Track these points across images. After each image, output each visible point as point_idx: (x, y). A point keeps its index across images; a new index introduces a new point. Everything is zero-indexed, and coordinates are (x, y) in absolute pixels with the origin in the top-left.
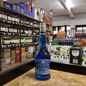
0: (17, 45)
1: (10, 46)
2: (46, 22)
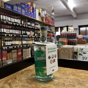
2: (48, 23)
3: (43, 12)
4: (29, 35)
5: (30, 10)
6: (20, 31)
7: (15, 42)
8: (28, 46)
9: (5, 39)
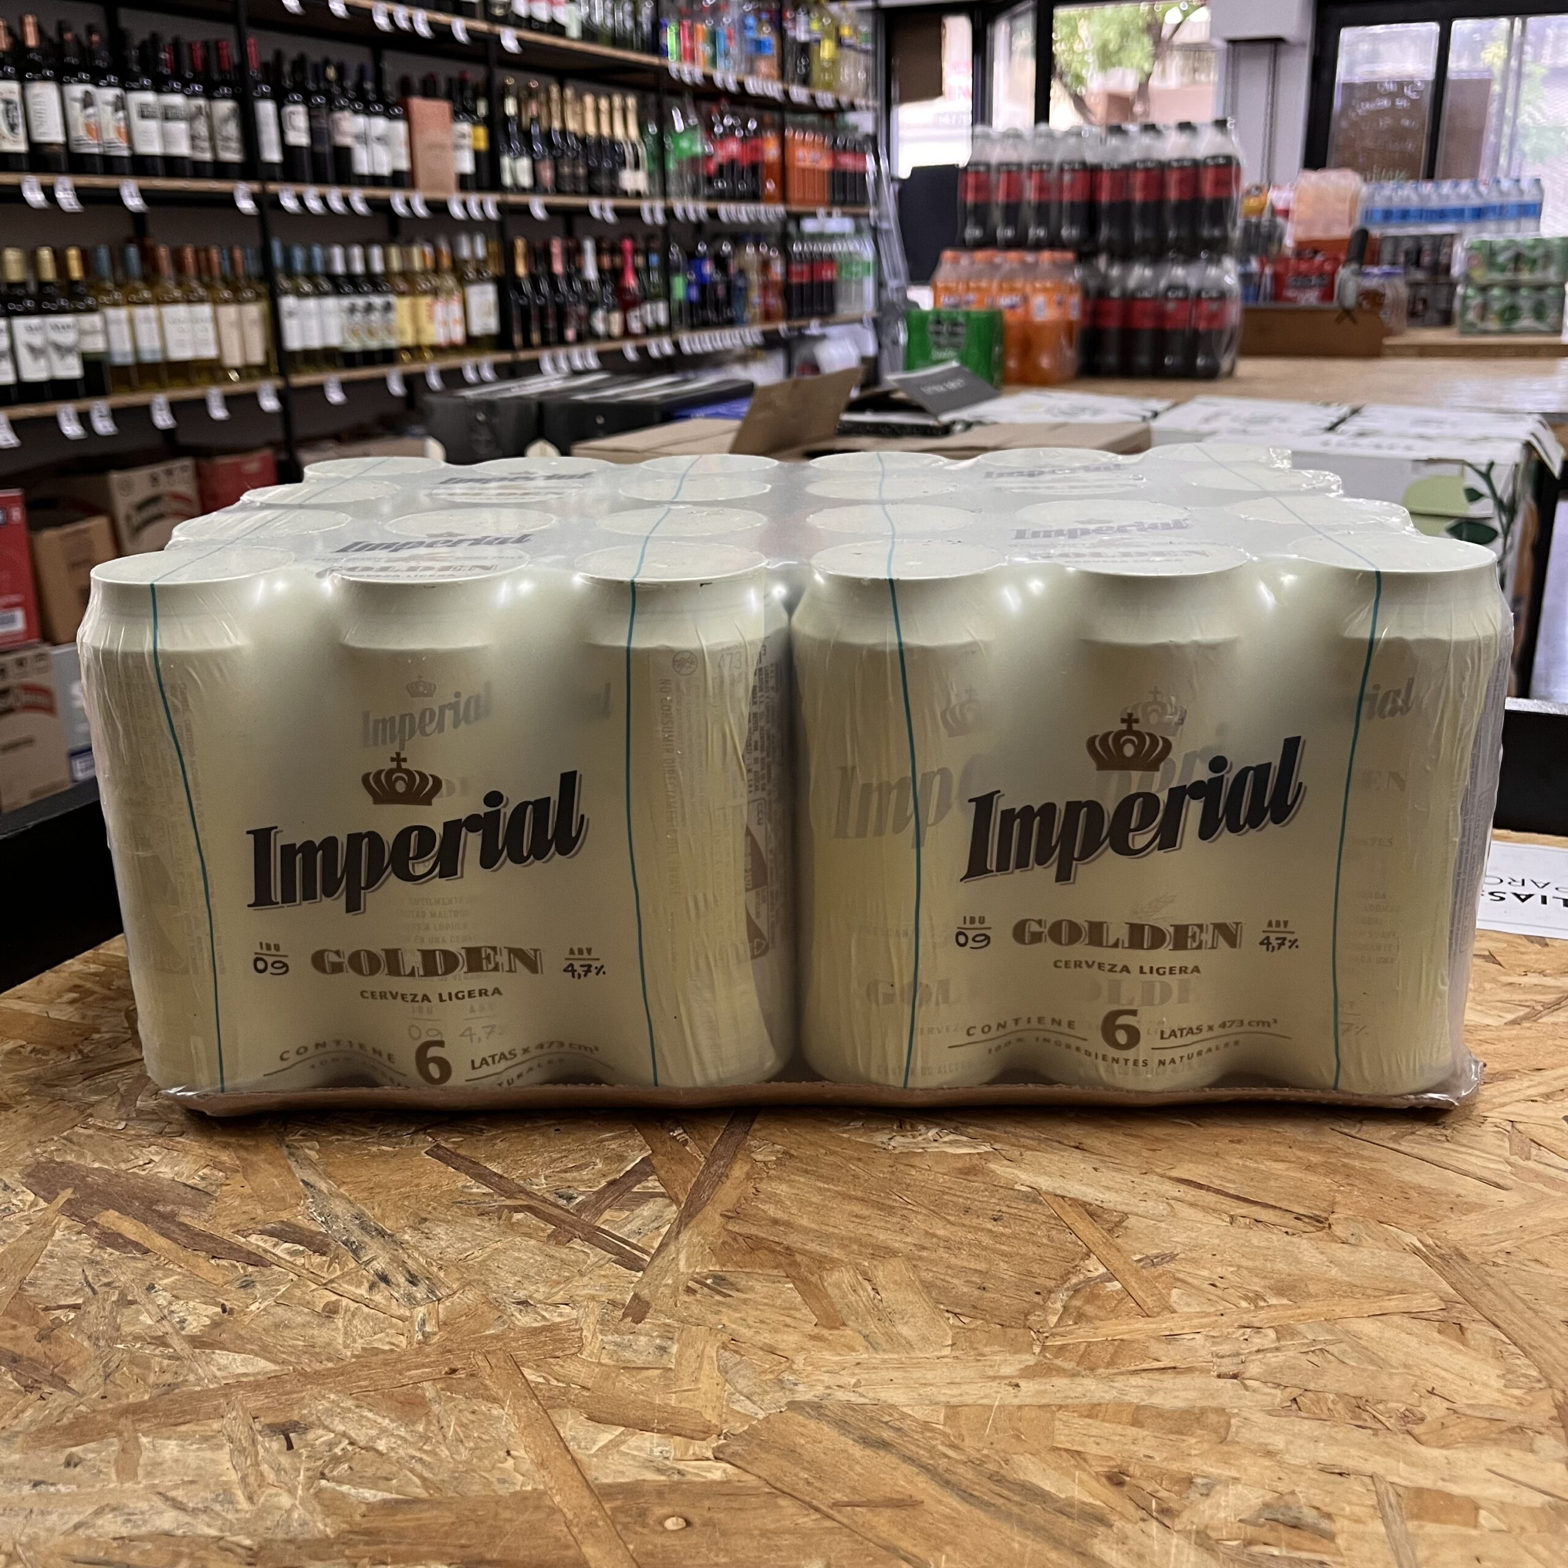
0: (218, 412)
1: (104, 426)
4: (400, 180)
6: (224, 107)
7: (145, 314)
8: (396, 388)
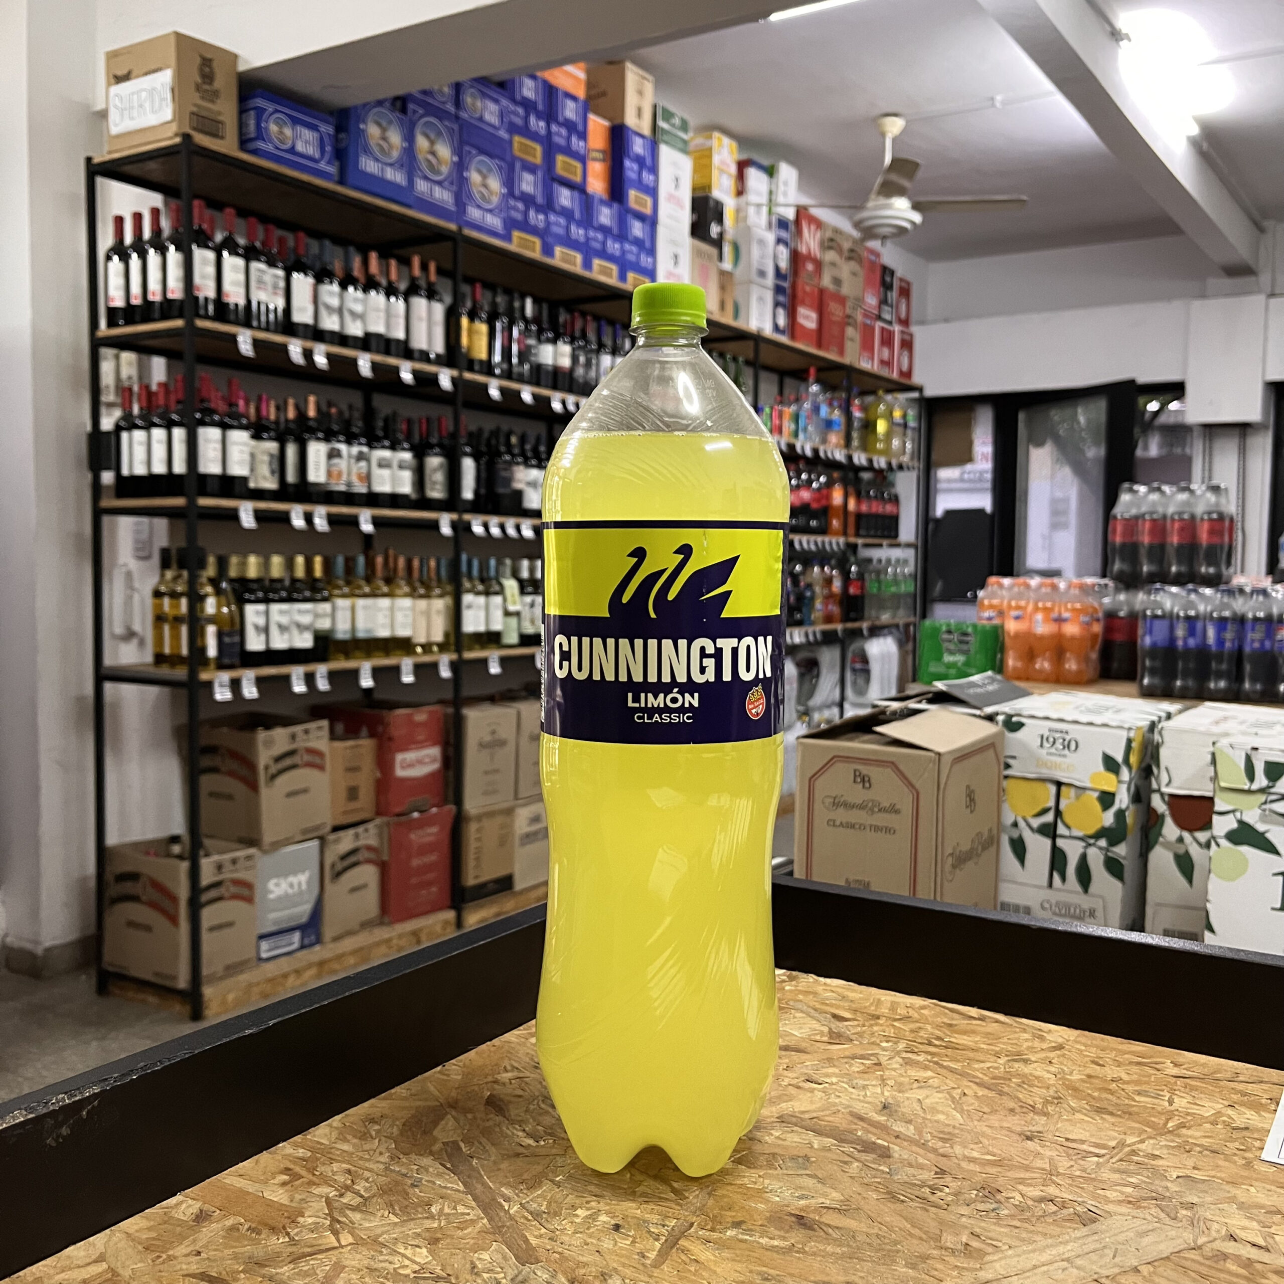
0: (408, 678)
1: (323, 685)
2: (819, 337)
3: (755, 179)
5: (583, 159)
6: (438, 461)
7: (364, 604)
9: (233, 573)
